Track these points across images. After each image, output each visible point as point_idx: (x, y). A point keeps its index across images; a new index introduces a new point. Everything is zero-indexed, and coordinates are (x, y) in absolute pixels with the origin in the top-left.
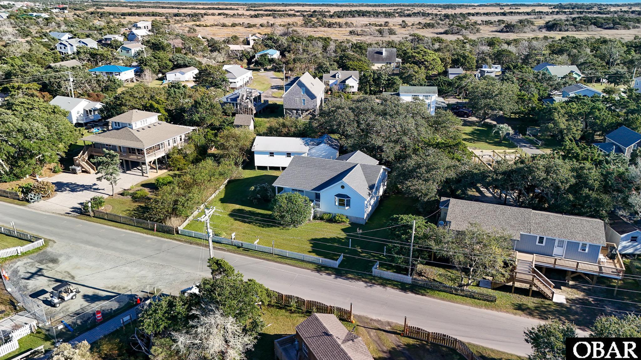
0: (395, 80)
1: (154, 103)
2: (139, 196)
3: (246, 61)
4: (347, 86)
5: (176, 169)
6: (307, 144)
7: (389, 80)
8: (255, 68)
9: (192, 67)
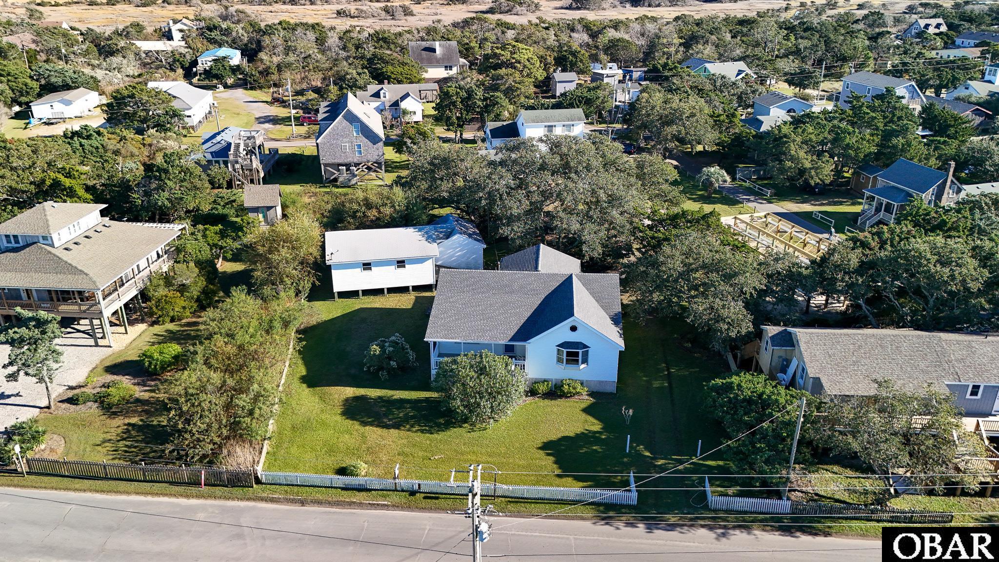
0: (498, 100)
1: (61, 177)
2: (115, 400)
3: (180, 71)
4: (405, 112)
5: (168, 319)
6: (430, 239)
7: (485, 99)
8: (206, 82)
9: (82, 89)
